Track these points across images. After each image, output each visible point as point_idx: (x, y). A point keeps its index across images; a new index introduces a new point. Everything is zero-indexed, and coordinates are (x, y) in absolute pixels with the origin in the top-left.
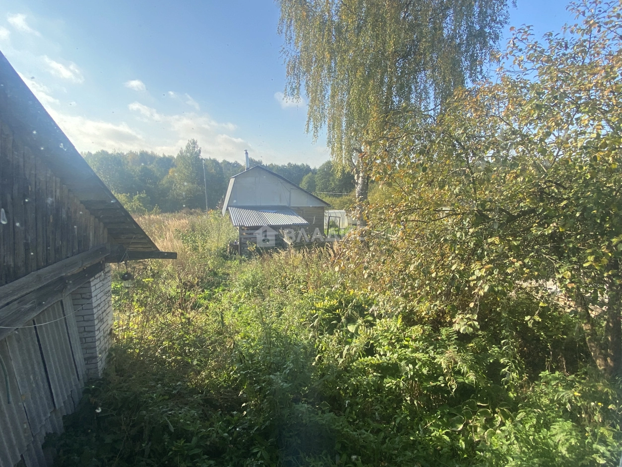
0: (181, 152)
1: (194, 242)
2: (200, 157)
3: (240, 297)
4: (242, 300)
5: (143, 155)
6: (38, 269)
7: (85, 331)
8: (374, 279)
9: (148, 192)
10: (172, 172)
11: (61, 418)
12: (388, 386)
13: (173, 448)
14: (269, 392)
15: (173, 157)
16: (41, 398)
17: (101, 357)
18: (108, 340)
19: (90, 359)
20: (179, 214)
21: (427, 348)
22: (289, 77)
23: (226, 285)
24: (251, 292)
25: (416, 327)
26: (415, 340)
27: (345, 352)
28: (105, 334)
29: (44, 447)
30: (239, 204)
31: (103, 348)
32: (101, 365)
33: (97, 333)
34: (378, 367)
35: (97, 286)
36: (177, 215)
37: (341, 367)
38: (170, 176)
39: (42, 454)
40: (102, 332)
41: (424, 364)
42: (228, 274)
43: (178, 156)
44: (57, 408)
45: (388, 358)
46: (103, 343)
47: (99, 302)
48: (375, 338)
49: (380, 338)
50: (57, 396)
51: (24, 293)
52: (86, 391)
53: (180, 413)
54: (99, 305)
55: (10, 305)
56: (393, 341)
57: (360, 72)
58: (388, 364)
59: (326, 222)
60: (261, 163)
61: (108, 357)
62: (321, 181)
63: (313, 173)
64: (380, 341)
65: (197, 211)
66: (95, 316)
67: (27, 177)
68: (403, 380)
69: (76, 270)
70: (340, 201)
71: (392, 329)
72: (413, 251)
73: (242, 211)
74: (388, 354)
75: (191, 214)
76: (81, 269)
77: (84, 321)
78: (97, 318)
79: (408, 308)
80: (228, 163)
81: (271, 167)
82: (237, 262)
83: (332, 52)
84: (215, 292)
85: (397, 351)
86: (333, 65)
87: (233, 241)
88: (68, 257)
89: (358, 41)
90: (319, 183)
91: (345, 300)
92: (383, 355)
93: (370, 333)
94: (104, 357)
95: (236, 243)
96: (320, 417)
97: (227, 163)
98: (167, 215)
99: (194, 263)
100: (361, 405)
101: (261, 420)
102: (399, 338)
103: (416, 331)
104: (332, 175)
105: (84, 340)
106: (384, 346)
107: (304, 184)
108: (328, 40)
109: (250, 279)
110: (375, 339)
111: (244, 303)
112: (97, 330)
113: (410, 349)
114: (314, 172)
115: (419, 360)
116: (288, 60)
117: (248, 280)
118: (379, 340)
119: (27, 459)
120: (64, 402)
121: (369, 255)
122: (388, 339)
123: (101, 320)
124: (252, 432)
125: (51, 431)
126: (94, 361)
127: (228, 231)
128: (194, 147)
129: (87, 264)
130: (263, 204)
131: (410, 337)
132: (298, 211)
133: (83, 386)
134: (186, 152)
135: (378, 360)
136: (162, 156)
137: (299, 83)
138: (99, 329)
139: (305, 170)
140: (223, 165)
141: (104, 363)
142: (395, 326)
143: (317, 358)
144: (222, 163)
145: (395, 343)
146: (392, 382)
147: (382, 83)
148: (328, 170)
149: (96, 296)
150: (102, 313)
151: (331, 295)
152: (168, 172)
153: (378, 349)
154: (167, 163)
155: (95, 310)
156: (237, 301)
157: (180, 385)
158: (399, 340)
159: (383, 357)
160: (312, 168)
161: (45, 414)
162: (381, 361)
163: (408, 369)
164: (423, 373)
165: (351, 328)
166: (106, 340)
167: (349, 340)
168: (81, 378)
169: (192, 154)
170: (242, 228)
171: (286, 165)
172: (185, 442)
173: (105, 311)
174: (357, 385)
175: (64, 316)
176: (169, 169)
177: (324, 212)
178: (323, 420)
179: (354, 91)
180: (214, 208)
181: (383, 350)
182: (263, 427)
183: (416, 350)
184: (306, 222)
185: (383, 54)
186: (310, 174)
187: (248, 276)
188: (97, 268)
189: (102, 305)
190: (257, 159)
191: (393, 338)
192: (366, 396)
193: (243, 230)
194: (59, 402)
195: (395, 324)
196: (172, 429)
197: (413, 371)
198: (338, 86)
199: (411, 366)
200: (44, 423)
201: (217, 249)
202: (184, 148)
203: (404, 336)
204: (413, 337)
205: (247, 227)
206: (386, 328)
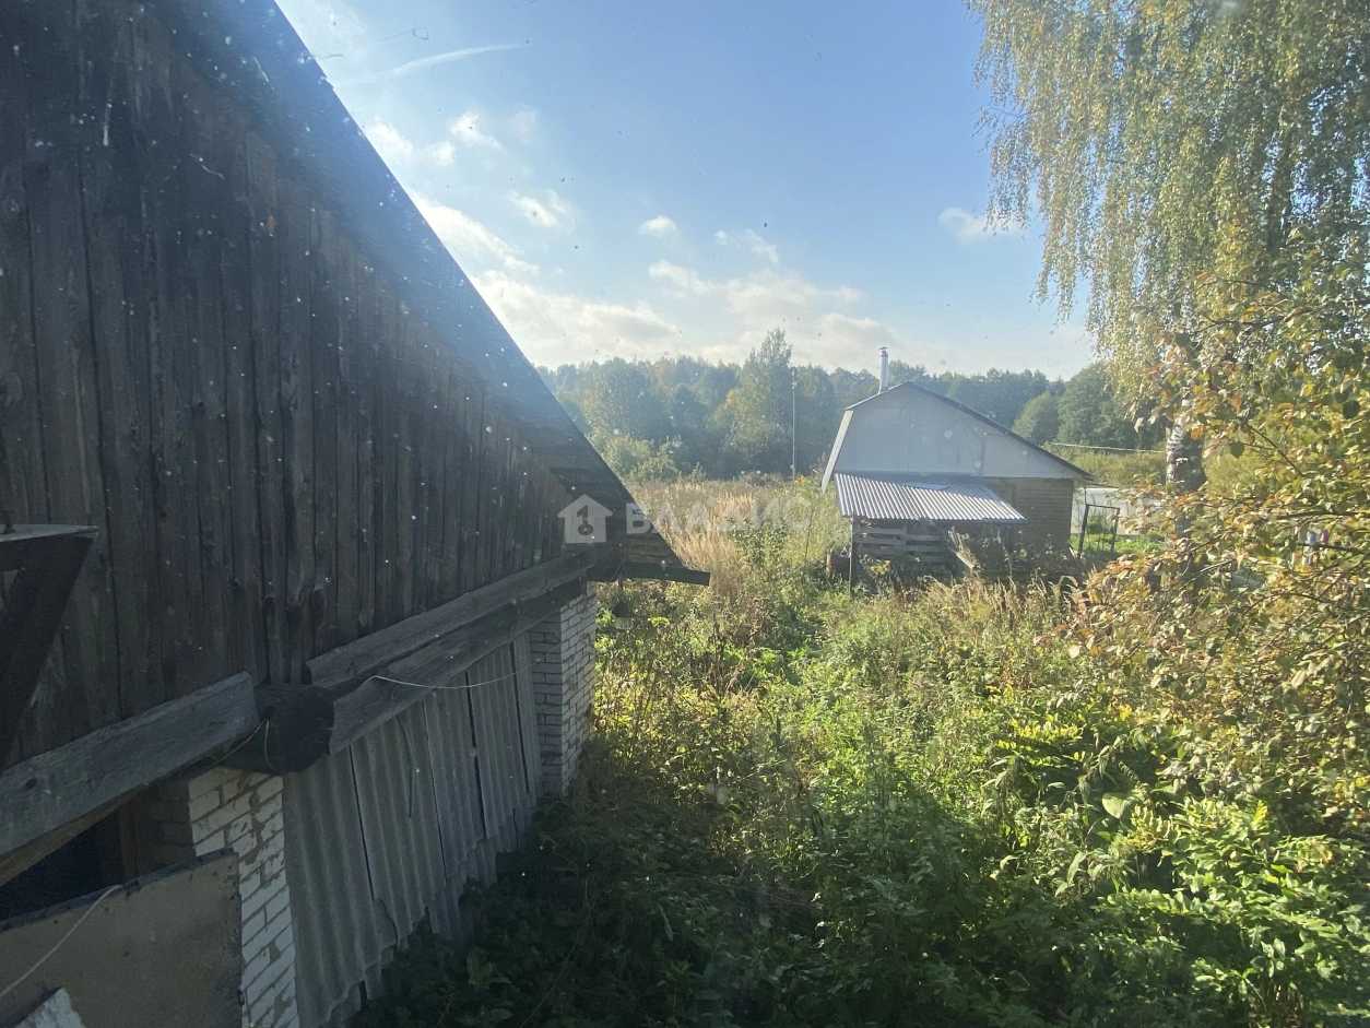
0: (752, 357)
1: (758, 545)
2: (789, 366)
3: (841, 678)
4: (844, 686)
5: (685, 363)
6: (477, 586)
7: (545, 703)
8: (1180, 692)
9: (687, 436)
10: (732, 398)
11: (493, 856)
12: (1202, 982)
13: (669, 974)
14: (873, 913)
15: (737, 367)
16: (465, 812)
17: (570, 754)
18: (582, 726)
19: (551, 756)
20: (739, 484)
21: (1342, 907)
22: (998, 177)
23: (814, 646)
24: (864, 670)
25: (1311, 840)
26: (1303, 877)
27: (1074, 867)
28: (579, 714)
29: (462, 901)
30: (860, 468)
31: (572, 740)
32: (567, 771)
33: (564, 709)
34: (1177, 925)
35: (572, 623)
36: (735, 485)
37: (1060, 902)
38: (729, 406)
39: (458, 915)
40: (574, 710)
41: (1325, 949)
42: (820, 622)
43: (747, 365)
44: (488, 835)
45: (1211, 907)
46: (573, 729)
47: (572, 651)
48: (1177, 845)
49: (1191, 848)
50: (490, 813)
51: (452, 628)
52: (538, 816)
53: (689, 905)
54: (572, 657)
55: (429, 647)
56: (1233, 865)
57: (1191, 139)
58: (1208, 923)
59: (1076, 517)
60: (922, 371)
61: (580, 757)
62: (1075, 414)
63: (1053, 394)
64: (1193, 856)
65: (773, 478)
66: (564, 678)
67: (468, 429)
68: (1249, 977)
69: (535, 592)
70: (1127, 466)
71: (1233, 832)
72: (1309, 632)
73: (864, 483)
74: (1214, 896)
75: (762, 484)
76: (544, 591)
77: (546, 683)
78: (568, 681)
79: (1291, 782)
80: (847, 374)
81: (945, 379)
82: (846, 597)
83: (1113, 101)
84: (791, 656)
85: (1241, 894)
86: (1114, 131)
87: (840, 549)
88: (524, 569)
89: (1191, 62)
90: (1069, 420)
91: (1101, 731)
92: (1196, 895)
93: (1164, 829)
94: (576, 755)
95: (844, 553)
96: (996, 1008)
97: (844, 375)
98: (715, 483)
99: (752, 590)
100: (1119, 1008)
101: (853, 970)
102: (1250, 859)
103: (1312, 851)
104: (1106, 397)
105: (543, 718)
106: (1202, 871)
107: (1025, 424)
108: (1103, 75)
109: (865, 641)
110: (1180, 849)
111: (848, 692)
112: (566, 704)
113: (1284, 899)
114: (1059, 388)
115: (1312, 935)
116: (994, 136)
117: (860, 643)
118: (1189, 853)
119: (433, 915)
120: (501, 828)
121: (1168, 628)
122: (1216, 856)
123: (574, 687)
124: (833, 991)
125: (475, 876)
126: (556, 761)
127: (831, 525)
128: (778, 345)
129: (555, 583)
130: (914, 469)
131: (1290, 865)
132: (1001, 489)
133: (535, 805)
134: (762, 356)
135: (1179, 906)
136: (716, 365)
137: (1023, 186)
138: (568, 702)
139: (1033, 385)
140: (834, 382)
141: (573, 768)
142: (1246, 824)
143: (1004, 862)
144: (833, 375)
145: (1237, 870)
146: (1213, 974)
147: (1259, 159)
148: (1093, 387)
149: (569, 640)
150: (577, 673)
151: (1065, 713)
152: (726, 398)
153: (1183, 874)
154: (724, 378)
155: (564, 667)
156: (834, 685)
157: (695, 845)
158: (1251, 866)
159: (1196, 900)
160: (1051, 378)
161: (469, 843)
162: (1185, 911)
163: (1268, 949)
164: (1316, 973)
165: (1113, 806)
166: (579, 724)
167: (1106, 835)
168: (532, 789)
169: (772, 359)
170: (859, 522)
171: (984, 374)
172: (691, 969)
173: (582, 669)
174: (1110, 955)
175: (514, 671)
176: (728, 390)
177: (1073, 491)
178: (1001, 1017)
179: (1173, 189)
180: (807, 473)
181: (1200, 882)
182: (857, 989)
183: (1305, 905)
184: (1018, 516)
185: (1265, 86)
186: (1045, 396)
187: (860, 634)
188: (574, 590)
189: (577, 658)
190: (913, 365)
191: (1233, 855)
192: (1135, 989)
193: (863, 525)
194: (493, 829)
195: (1246, 822)
196: (670, 935)
197: (1286, 962)
198: (1127, 183)
199: (1280, 945)
200: (465, 859)
201: (803, 564)
202: (759, 349)
203: (1270, 859)
204: (1300, 866)
205: (871, 519)
206: (1213, 826)
